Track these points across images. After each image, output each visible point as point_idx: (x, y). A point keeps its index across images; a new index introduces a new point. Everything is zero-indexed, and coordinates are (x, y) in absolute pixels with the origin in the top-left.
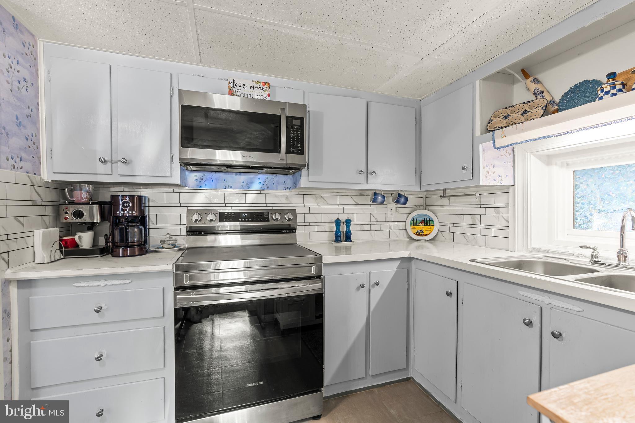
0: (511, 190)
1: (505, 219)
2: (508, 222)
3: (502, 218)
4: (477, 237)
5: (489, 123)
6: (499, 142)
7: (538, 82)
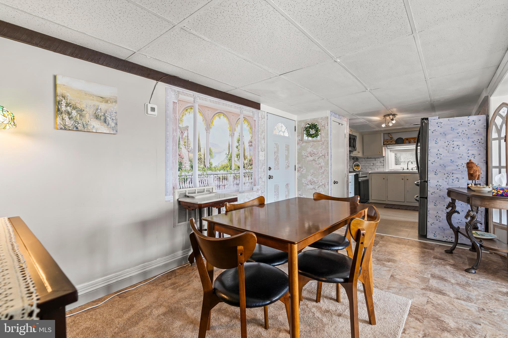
0: (384, 157)
2: (384, 164)
5: (384, 142)
6: (388, 147)
7: (391, 135)
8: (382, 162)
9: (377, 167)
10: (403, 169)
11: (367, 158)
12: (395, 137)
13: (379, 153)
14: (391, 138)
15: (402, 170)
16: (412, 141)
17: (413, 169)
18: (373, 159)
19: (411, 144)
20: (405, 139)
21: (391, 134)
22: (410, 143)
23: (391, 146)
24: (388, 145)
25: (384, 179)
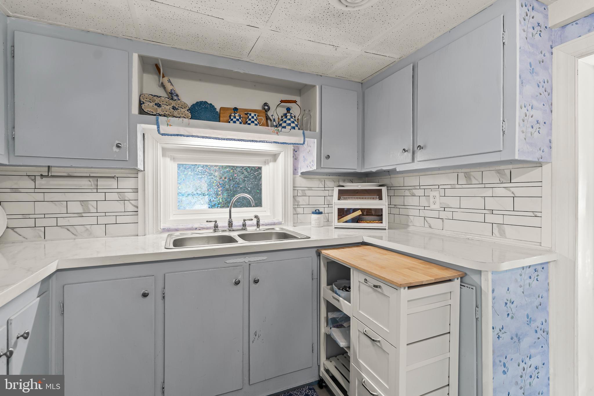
0: (140, 175)
1: (132, 205)
2: (137, 207)
3: (129, 203)
4: (91, 227)
5: (141, 103)
6: (164, 129)
7: (172, 84)
8: (130, 196)
9: (102, 220)
10: (216, 227)
11: (42, 176)
13: (115, 149)
14: (172, 95)
15: (207, 228)
16: (253, 117)
17: (248, 223)
18: (85, 183)
20: (221, 109)
23: (179, 125)
24: (160, 115)
25: (145, 295)
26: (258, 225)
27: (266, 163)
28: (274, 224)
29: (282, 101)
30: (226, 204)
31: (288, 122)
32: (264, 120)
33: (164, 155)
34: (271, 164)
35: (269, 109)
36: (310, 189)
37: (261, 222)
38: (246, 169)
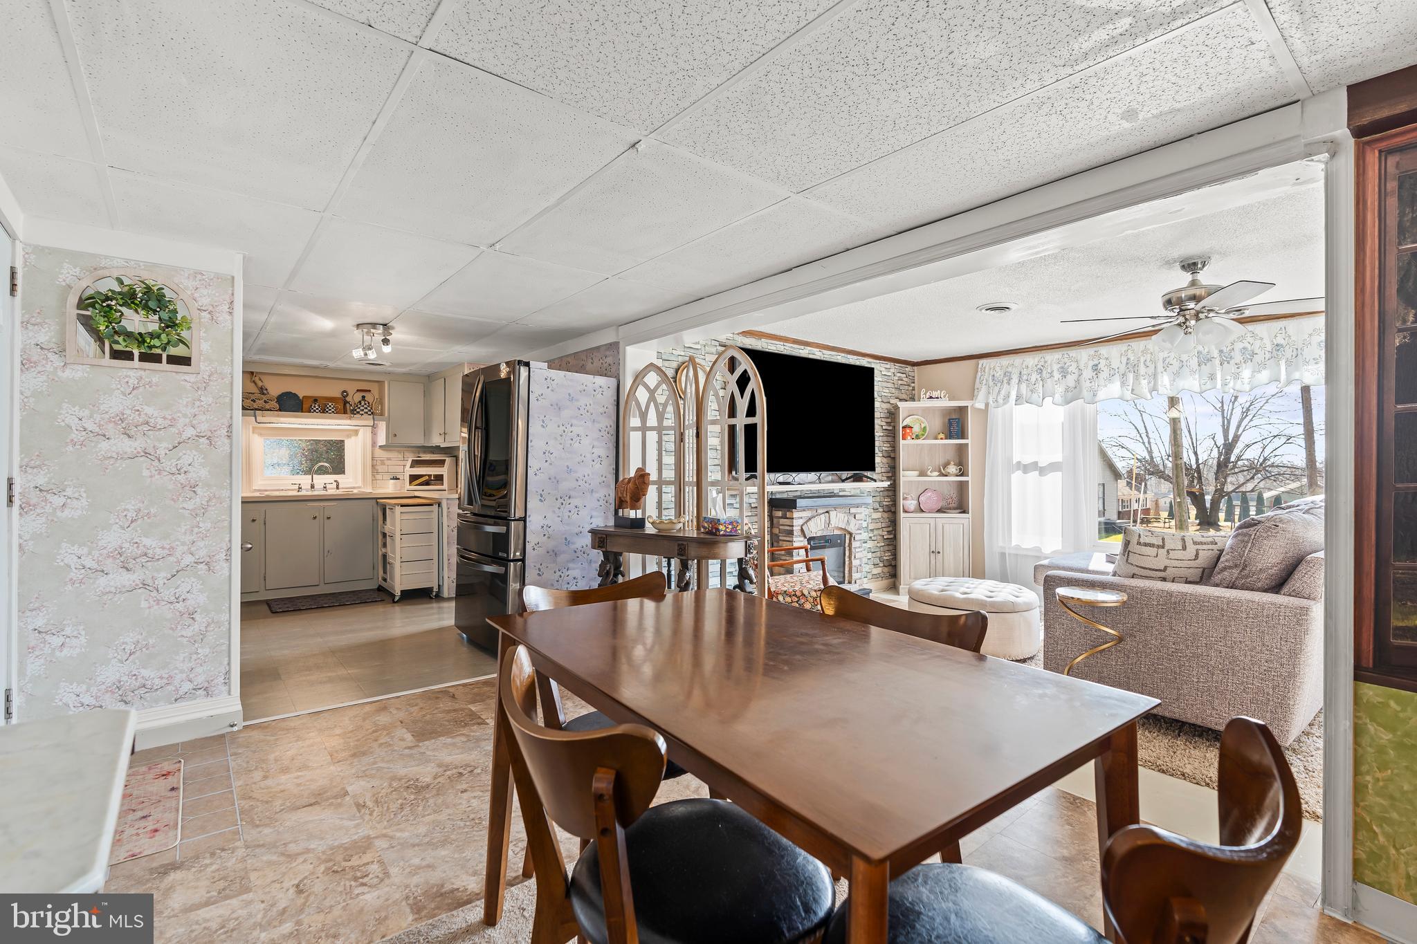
6: (260, 419)
7: (261, 381)
10: (300, 488)
12: (275, 388)
14: (262, 391)
15: (295, 490)
16: (330, 406)
17: (328, 486)
19: (327, 414)
20: (306, 397)
21: (263, 377)
22: (324, 411)
23: (269, 416)
24: (256, 409)
25: (253, 521)
26: (337, 488)
27: (349, 436)
28: (354, 488)
29: (358, 390)
30: (309, 472)
31: (362, 408)
32: (340, 406)
33: (253, 433)
34: (353, 438)
35: (347, 395)
36: (389, 459)
37: (340, 486)
38: (329, 442)
